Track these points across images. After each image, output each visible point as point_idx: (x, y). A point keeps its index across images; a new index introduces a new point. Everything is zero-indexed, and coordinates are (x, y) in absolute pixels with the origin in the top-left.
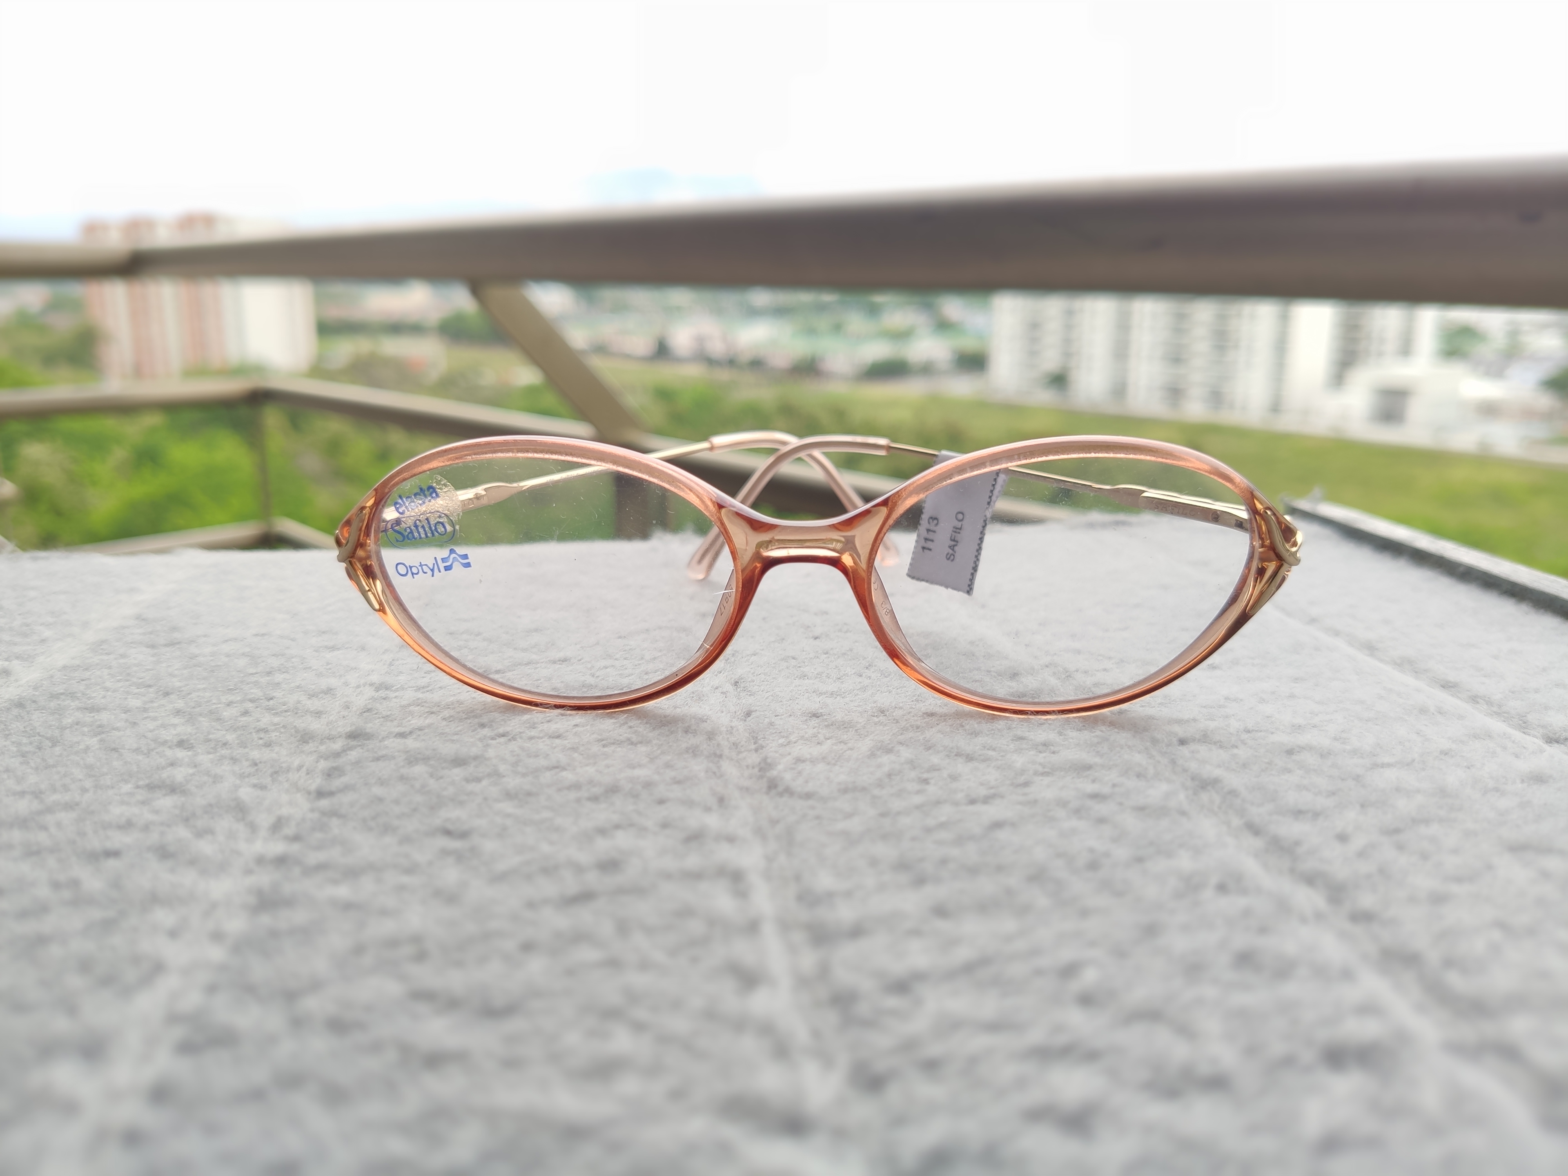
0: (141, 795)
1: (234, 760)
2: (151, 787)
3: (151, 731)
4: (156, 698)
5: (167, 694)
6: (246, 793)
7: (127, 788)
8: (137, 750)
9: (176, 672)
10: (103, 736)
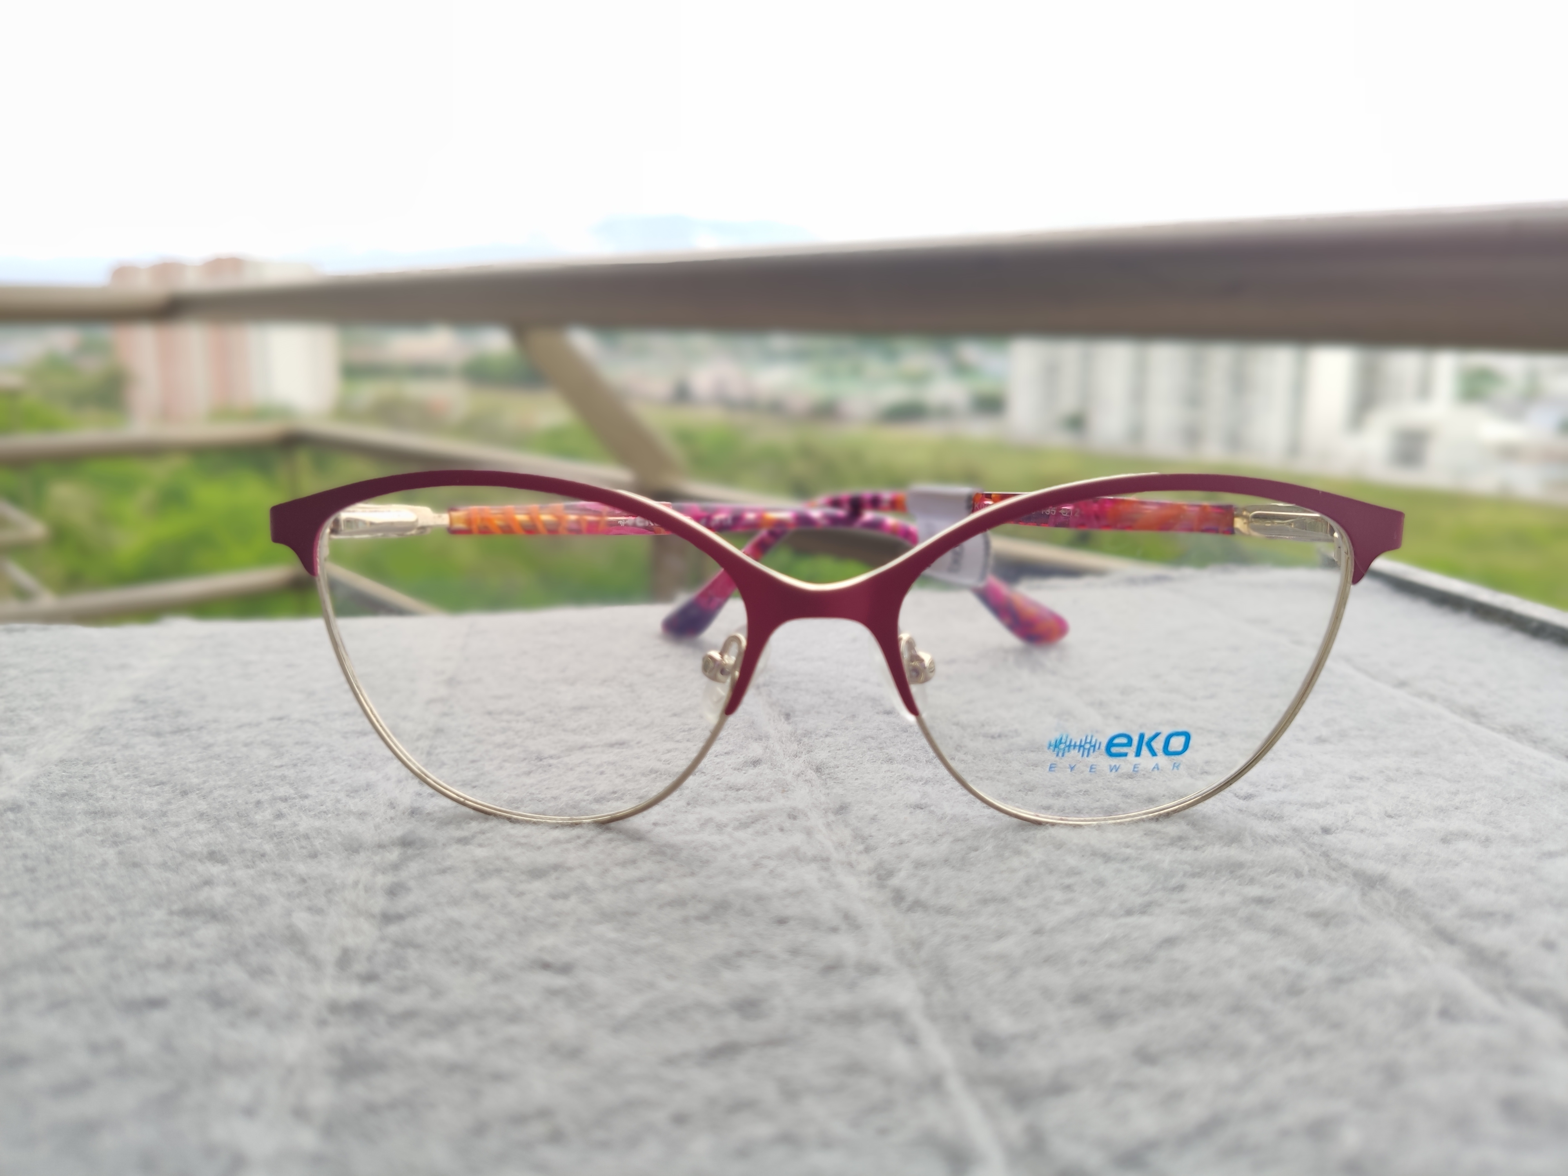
0: (178, 923)
1: (277, 876)
2: (186, 913)
3: (175, 840)
4: (174, 798)
5: (184, 793)
6: (302, 920)
7: (159, 914)
8: (164, 866)
9: (190, 766)
10: (121, 847)
